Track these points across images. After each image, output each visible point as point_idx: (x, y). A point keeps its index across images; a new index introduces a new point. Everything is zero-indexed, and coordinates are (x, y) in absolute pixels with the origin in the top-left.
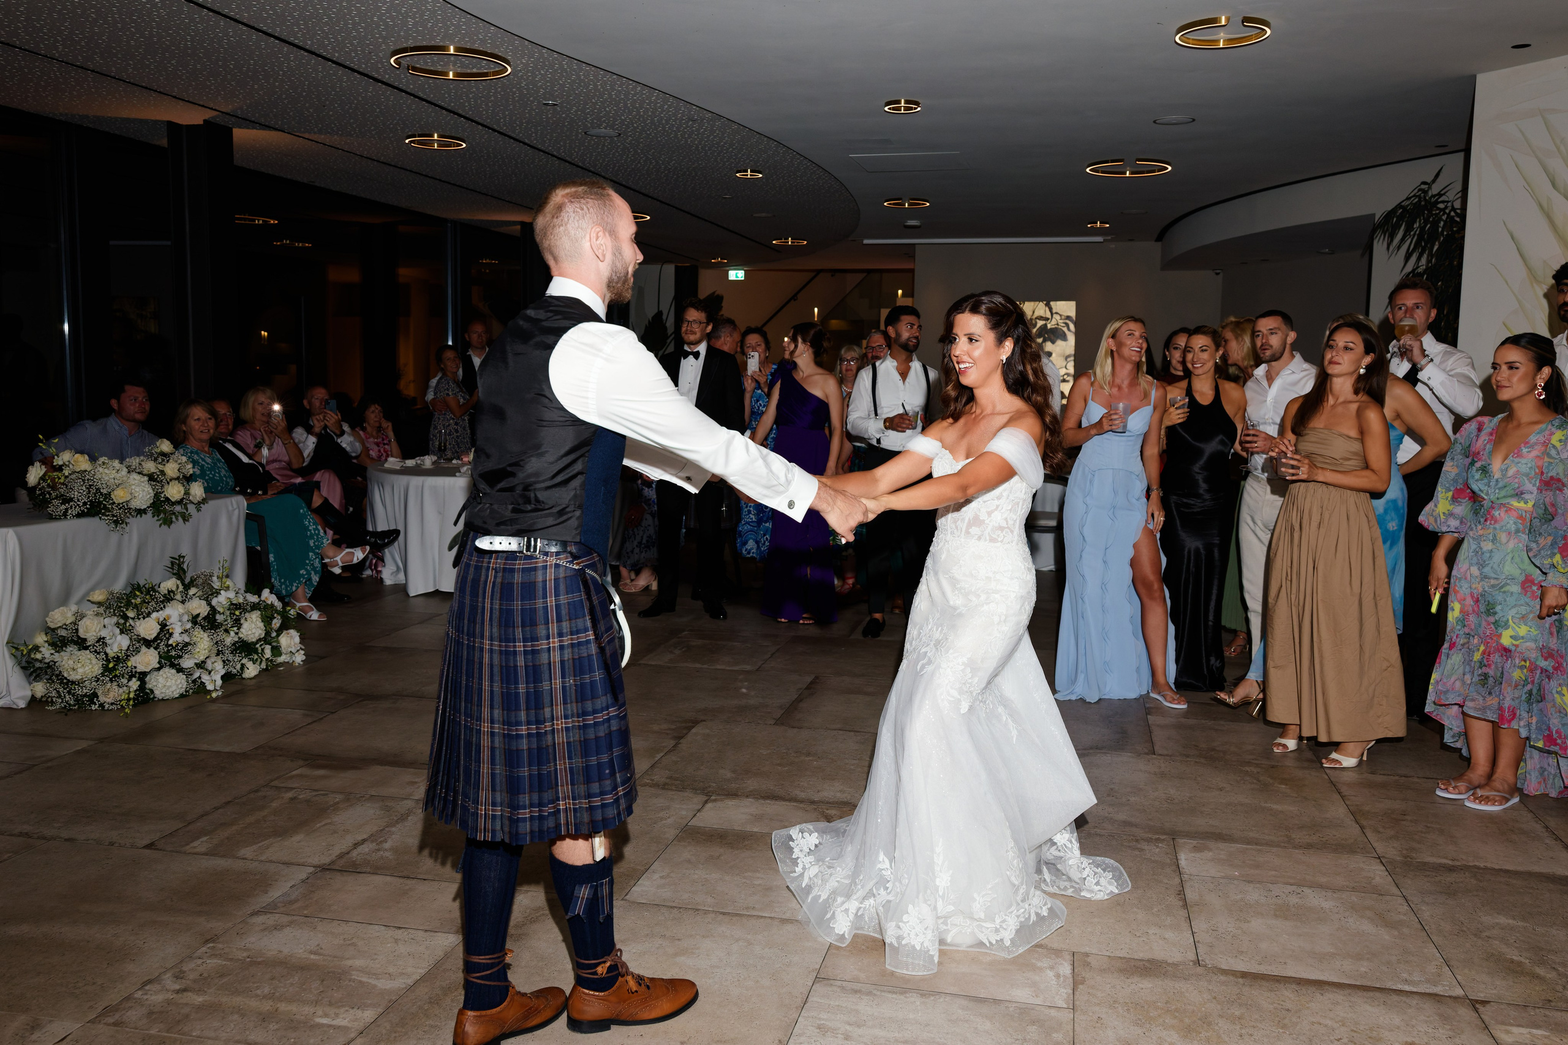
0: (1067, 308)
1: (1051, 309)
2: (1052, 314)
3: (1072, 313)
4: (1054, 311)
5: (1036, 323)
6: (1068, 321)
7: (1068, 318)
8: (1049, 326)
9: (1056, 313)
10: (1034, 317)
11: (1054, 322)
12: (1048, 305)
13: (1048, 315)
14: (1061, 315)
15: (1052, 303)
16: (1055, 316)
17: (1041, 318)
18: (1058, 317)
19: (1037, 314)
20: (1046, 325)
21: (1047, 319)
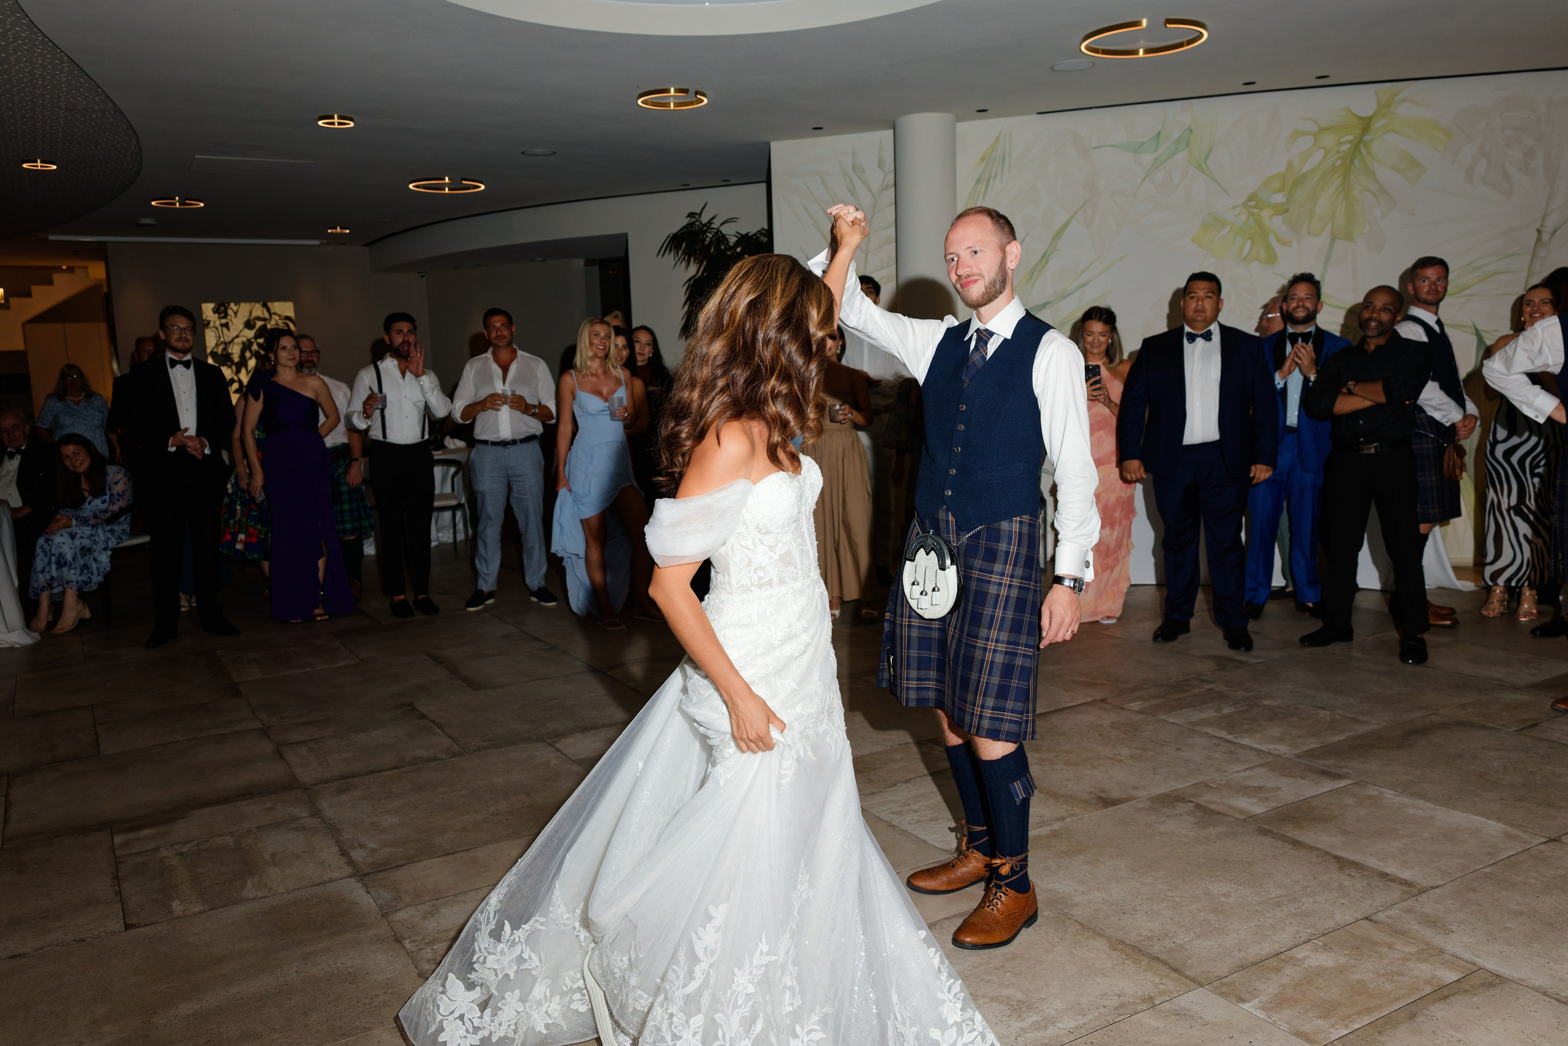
0: (286, 308)
1: (268, 310)
2: (270, 314)
3: (292, 314)
4: (272, 311)
5: (255, 324)
6: (288, 322)
7: (288, 318)
8: (269, 326)
9: (275, 314)
10: (252, 318)
11: (273, 322)
12: (265, 305)
13: (267, 315)
14: (280, 316)
15: (269, 304)
16: (273, 316)
17: (259, 318)
18: (277, 318)
19: (255, 314)
20: (265, 326)
21: (265, 320)
